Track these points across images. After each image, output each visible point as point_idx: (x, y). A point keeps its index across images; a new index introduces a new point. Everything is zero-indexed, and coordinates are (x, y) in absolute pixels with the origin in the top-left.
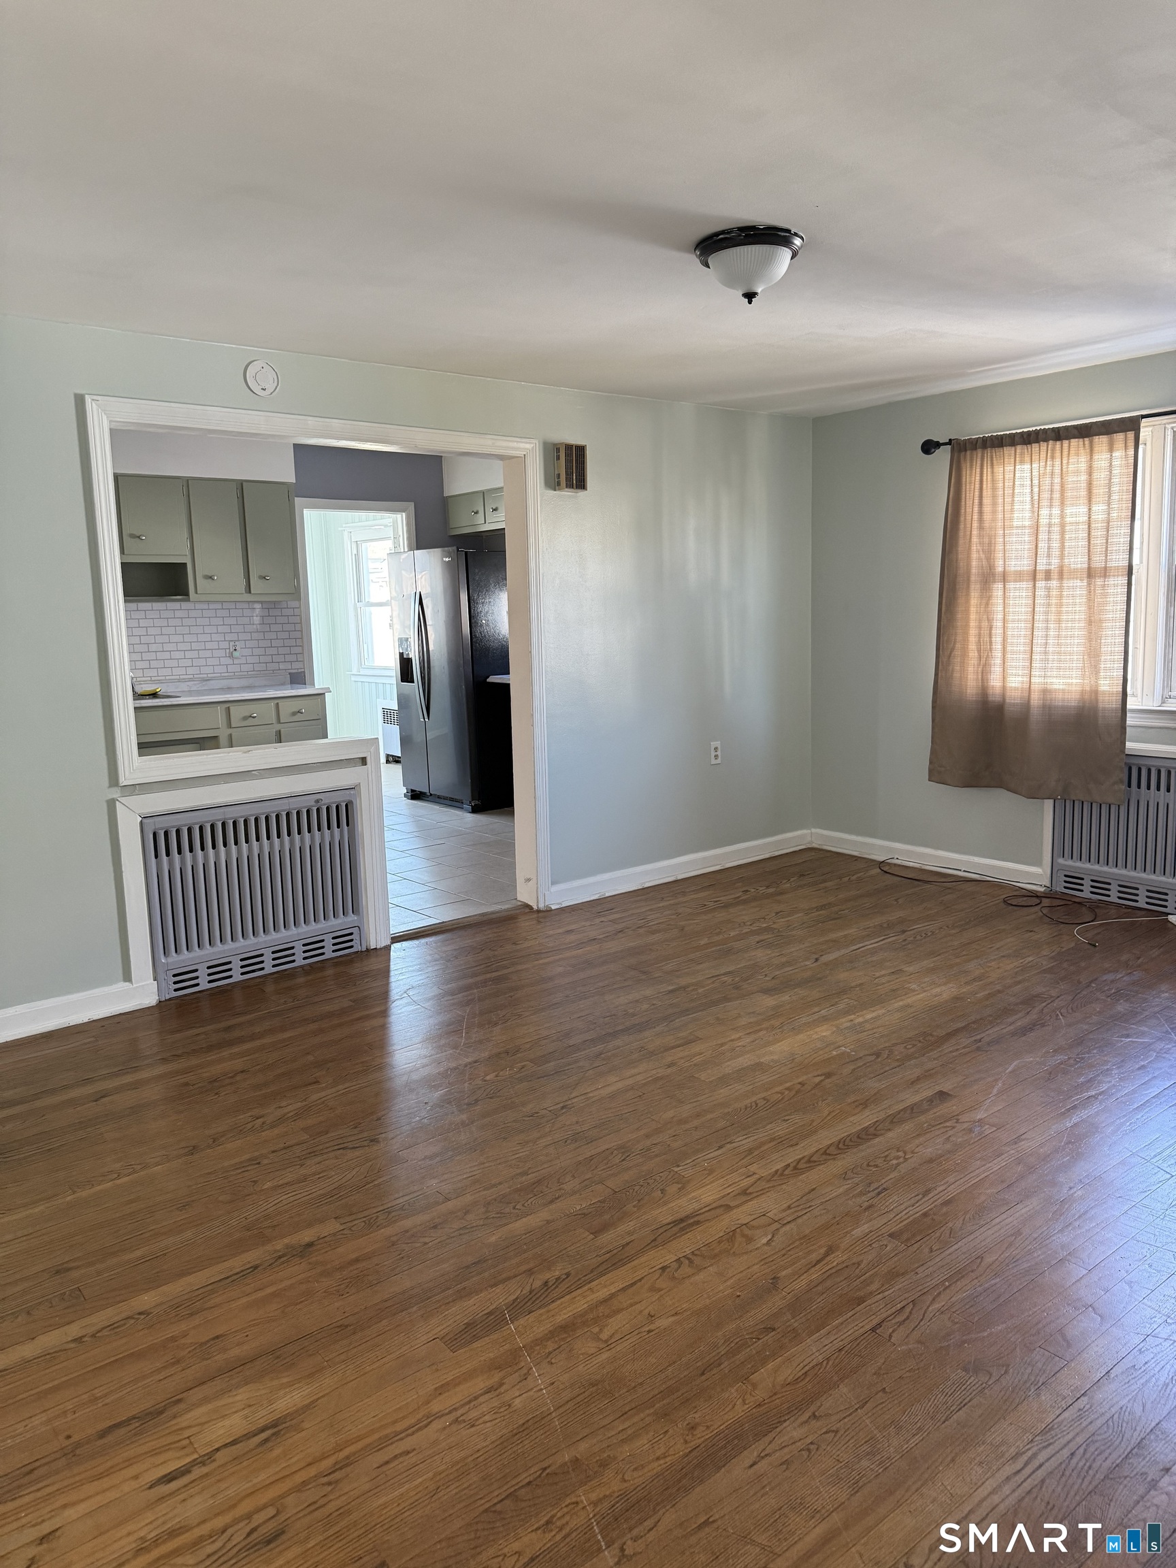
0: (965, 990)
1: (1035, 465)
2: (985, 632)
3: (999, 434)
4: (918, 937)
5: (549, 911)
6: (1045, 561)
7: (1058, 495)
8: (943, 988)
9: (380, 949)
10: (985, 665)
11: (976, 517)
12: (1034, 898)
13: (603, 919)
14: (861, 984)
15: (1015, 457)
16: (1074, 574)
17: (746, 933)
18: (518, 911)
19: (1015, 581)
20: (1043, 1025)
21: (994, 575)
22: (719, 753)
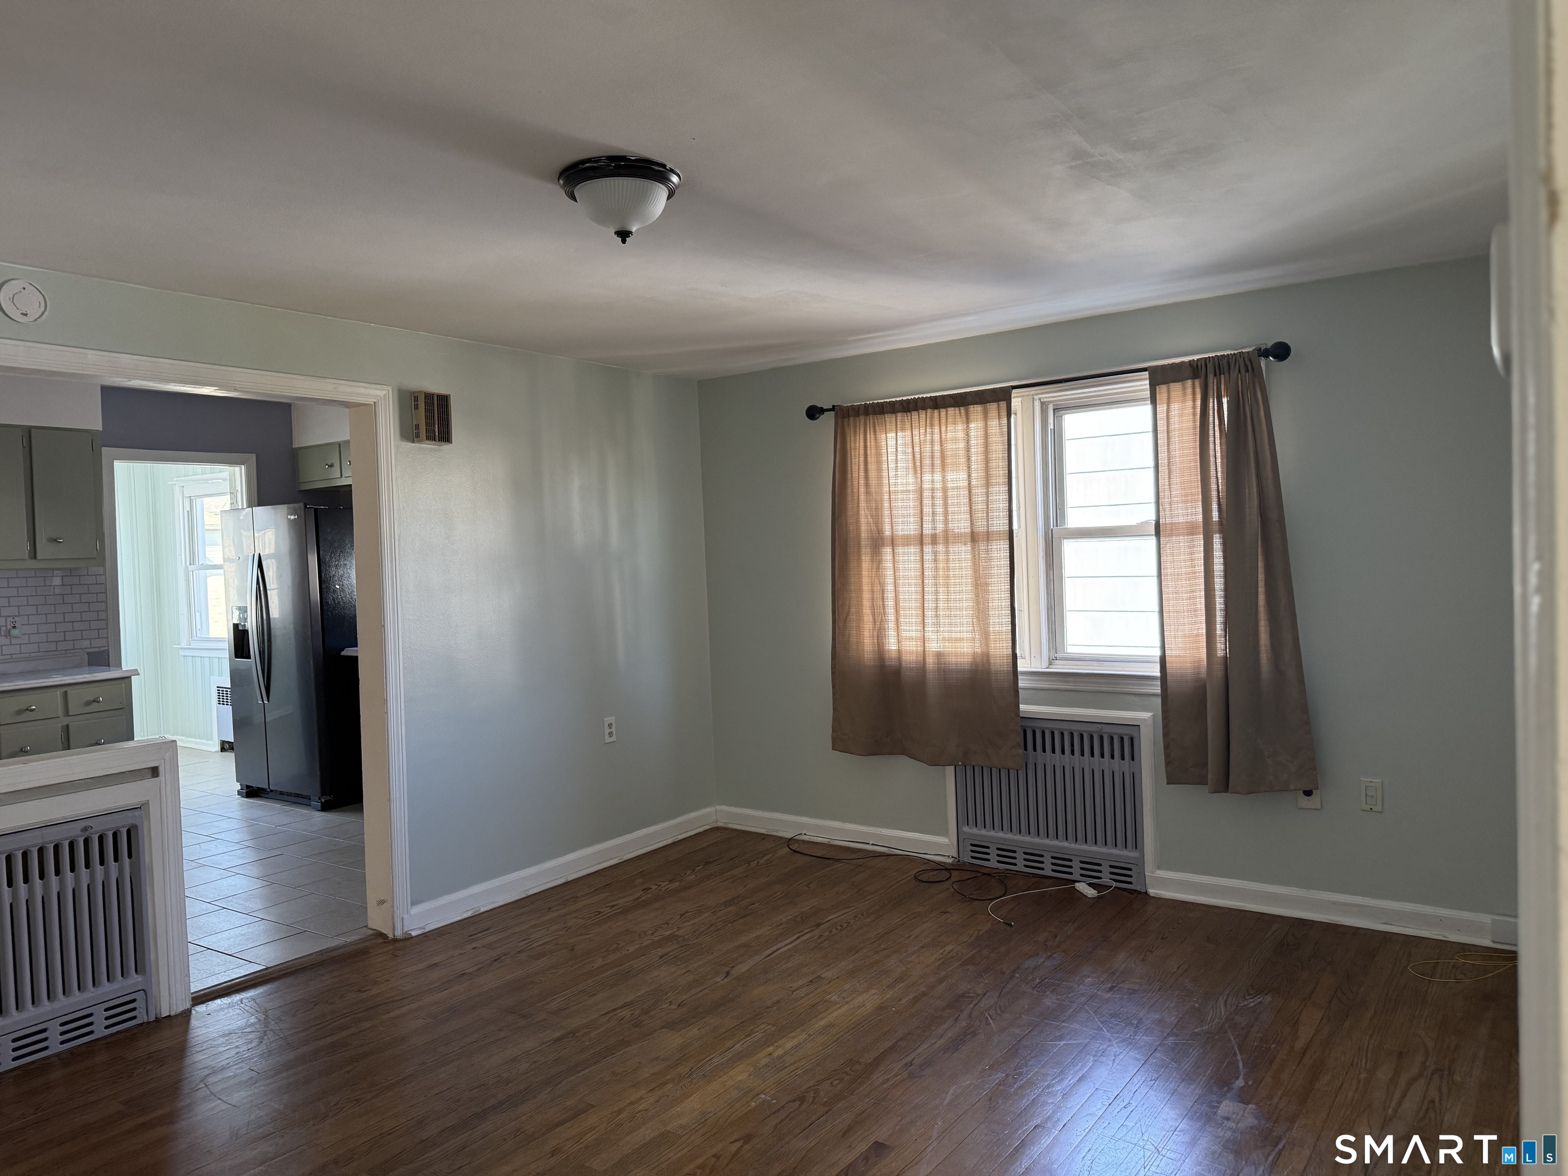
0: (888, 996)
1: (916, 432)
2: (878, 596)
3: (880, 401)
4: (834, 931)
5: (408, 939)
6: (930, 526)
7: (939, 462)
8: (865, 996)
9: (176, 1016)
10: (880, 629)
11: (862, 482)
12: (944, 872)
13: (474, 945)
14: (778, 1002)
15: (896, 424)
16: (958, 538)
17: (647, 946)
18: (368, 944)
19: (903, 545)
20: (974, 1034)
21: (882, 539)
22: (613, 730)
